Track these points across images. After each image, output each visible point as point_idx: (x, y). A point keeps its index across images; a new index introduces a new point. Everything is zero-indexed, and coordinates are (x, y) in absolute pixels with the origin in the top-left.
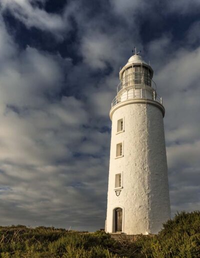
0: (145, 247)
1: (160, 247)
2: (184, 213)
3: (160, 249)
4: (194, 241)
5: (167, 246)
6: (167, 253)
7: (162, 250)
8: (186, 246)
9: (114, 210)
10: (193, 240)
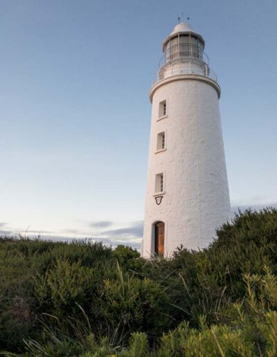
0: (186, 267)
1: (210, 264)
2: (249, 213)
3: (210, 269)
4: (268, 256)
5: (221, 263)
6: (221, 276)
7: (213, 270)
8: (253, 264)
9: (153, 224)
10: (265, 254)
